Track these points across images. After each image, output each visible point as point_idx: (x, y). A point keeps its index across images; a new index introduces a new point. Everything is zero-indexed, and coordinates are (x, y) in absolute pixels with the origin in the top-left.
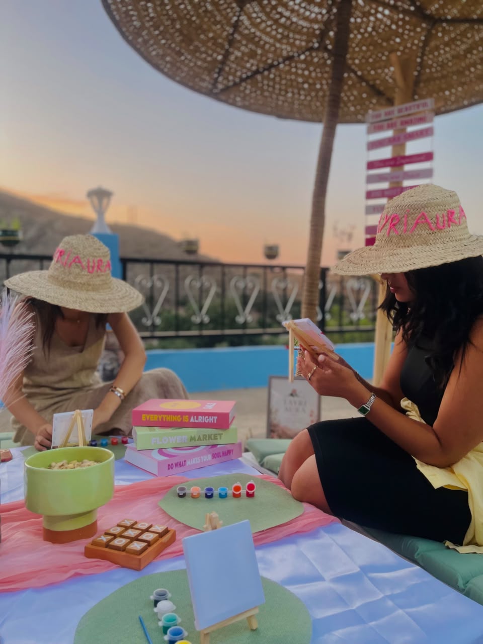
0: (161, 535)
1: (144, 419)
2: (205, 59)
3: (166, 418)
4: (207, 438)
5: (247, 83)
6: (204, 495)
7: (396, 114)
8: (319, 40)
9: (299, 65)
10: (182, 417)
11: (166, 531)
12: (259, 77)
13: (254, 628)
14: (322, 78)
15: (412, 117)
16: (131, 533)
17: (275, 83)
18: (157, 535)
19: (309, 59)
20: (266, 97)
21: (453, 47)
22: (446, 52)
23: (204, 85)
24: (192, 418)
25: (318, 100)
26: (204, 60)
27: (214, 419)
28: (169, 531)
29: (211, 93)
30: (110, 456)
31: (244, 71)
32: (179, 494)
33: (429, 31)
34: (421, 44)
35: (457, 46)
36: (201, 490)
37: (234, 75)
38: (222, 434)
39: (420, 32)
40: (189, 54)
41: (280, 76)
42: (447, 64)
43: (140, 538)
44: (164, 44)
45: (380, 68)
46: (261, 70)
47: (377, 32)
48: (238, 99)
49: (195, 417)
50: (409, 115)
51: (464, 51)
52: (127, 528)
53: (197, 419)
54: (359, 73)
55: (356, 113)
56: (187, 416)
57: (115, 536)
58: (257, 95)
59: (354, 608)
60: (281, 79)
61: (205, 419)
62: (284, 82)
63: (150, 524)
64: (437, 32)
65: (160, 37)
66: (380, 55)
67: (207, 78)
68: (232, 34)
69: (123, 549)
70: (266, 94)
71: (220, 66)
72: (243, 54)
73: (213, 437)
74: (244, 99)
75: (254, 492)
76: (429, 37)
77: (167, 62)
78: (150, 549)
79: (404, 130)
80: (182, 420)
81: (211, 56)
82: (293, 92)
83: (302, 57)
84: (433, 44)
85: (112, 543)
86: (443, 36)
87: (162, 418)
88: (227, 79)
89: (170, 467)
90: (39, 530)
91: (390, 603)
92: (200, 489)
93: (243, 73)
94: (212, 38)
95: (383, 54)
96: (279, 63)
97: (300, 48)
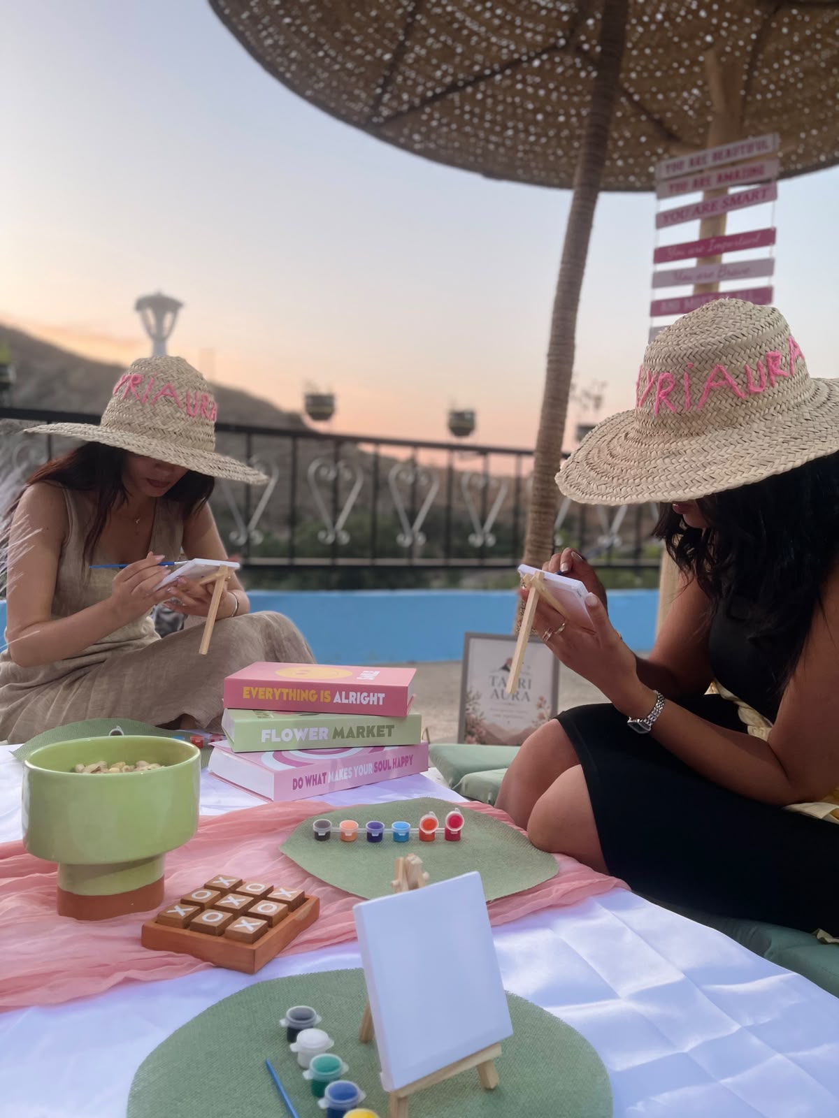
0: (293, 905)
1: (246, 696)
2: (362, 57)
3: (288, 694)
4: (365, 734)
5: (433, 109)
6: (366, 836)
7: (710, 162)
8: (568, 33)
9: (529, 79)
10: (318, 693)
11: (301, 900)
12: (456, 97)
13: (492, 1086)
14: (570, 103)
15: (739, 168)
16: (234, 901)
17: (484, 109)
18: (285, 905)
19: (548, 66)
20: (467, 135)
21: (808, 53)
22: (793, 63)
23: (357, 107)
24: (337, 696)
25: (559, 146)
26: (359, 60)
27: (378, 698)
28: (308, 899)
29: (368, 124)
30: (191, 753)
31: (430, 84)
32: (316, 834)
33: (766, 24)
34: (749, 48)
35: (816, 51)
36: (359, 827)
37: (412, 93)
38: (393, 727)
39: (749, 25)
40: (332, 47)
41: (493, 96)
42: (794, 84)
43: (251, 910)
44: (289, 25)
45: (673, 90)
46: (461, 84)
47: (672, 21)
48: (416, 137)
49: (344, 693)
50: (733, 164)
51: (826, 61)
52: (224, 892)
53: (347, 697)
54: (636, 97)
55: (626, 172)
56: (327, 692)
57: (202, 907)
58: (451, 131)
59: (686, 1050)
60: (496, 103)
61: (364, 699)
62: (500, 108)
63: (269, 886)
64: (781, 25)
65: (281, 12)
66: (675, 65)
67: (363, 95)
68: (412, 14)
69: (220, 931)
70: (468, 129)
71: (387, 73)
72: (430, 51)
73: (375, 731)
74: (426, 137)
75: (459, 832)
76: (765, 33)
77: (292, 61)
78: (273, 932)
79: (724, 190)
80: (319, 698)
81: (372, 52)
82: (515, 128)
83: (536, 63)
84: (771, 47)
85: (196, 920)
86: (790, 34)
87: (281, 694)
88: (397, 97)
89: (297, 784)
90: (49, 894)
91: (755, 1041)
92: (358, 825)
93: (427, 89)
94: (376, 19)
95: (681, 65)
96: (494, 73)
97: (531, 45)
